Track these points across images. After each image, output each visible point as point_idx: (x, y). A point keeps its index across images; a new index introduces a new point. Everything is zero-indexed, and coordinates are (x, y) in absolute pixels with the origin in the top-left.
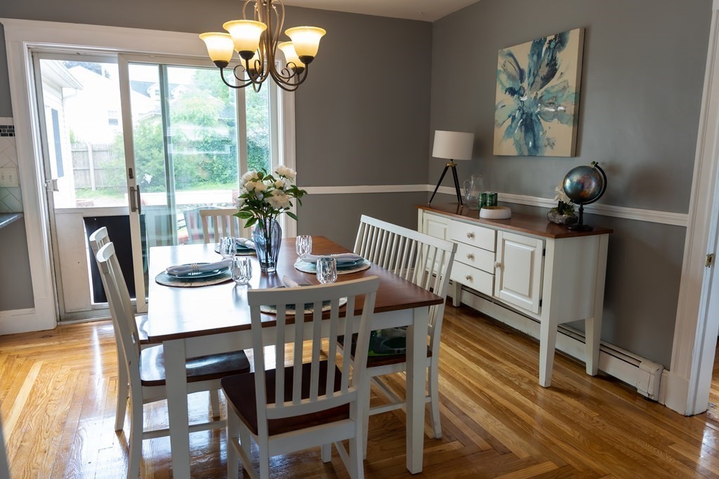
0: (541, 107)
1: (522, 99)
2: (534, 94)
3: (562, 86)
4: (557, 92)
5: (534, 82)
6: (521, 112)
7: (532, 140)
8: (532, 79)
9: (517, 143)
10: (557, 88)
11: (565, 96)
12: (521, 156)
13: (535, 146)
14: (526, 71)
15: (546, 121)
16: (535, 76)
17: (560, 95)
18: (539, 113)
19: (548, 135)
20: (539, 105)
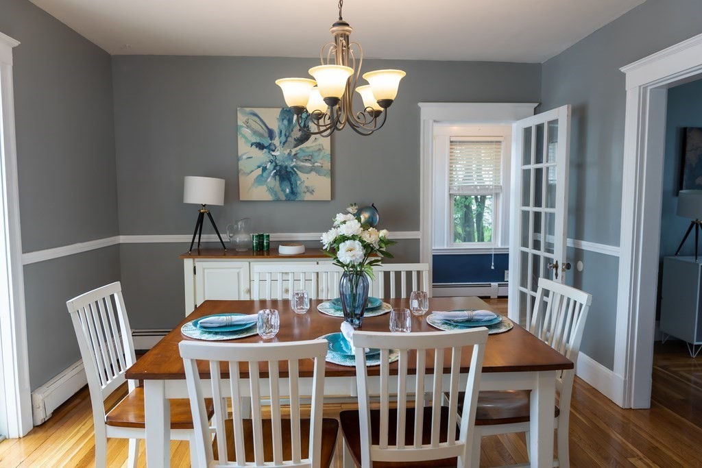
0: (296, 162)
1: (273, 153)
2: (288, 151)
3: (317, 148)
4: (313, 152)
5: (286, 141)
6: (274, 164)
7: (289, 187)
8: (283, 139)
9: (271, 190)
10: (311, 149)
11: (321, 156)
12: (278, 200)
13: (293, 192)
14: (276, 131)
15: (304, 173)
16: (287, 137)
17: (316, 154)
18: (295, 166)
19: (306, 184)
20: (294, 160)
